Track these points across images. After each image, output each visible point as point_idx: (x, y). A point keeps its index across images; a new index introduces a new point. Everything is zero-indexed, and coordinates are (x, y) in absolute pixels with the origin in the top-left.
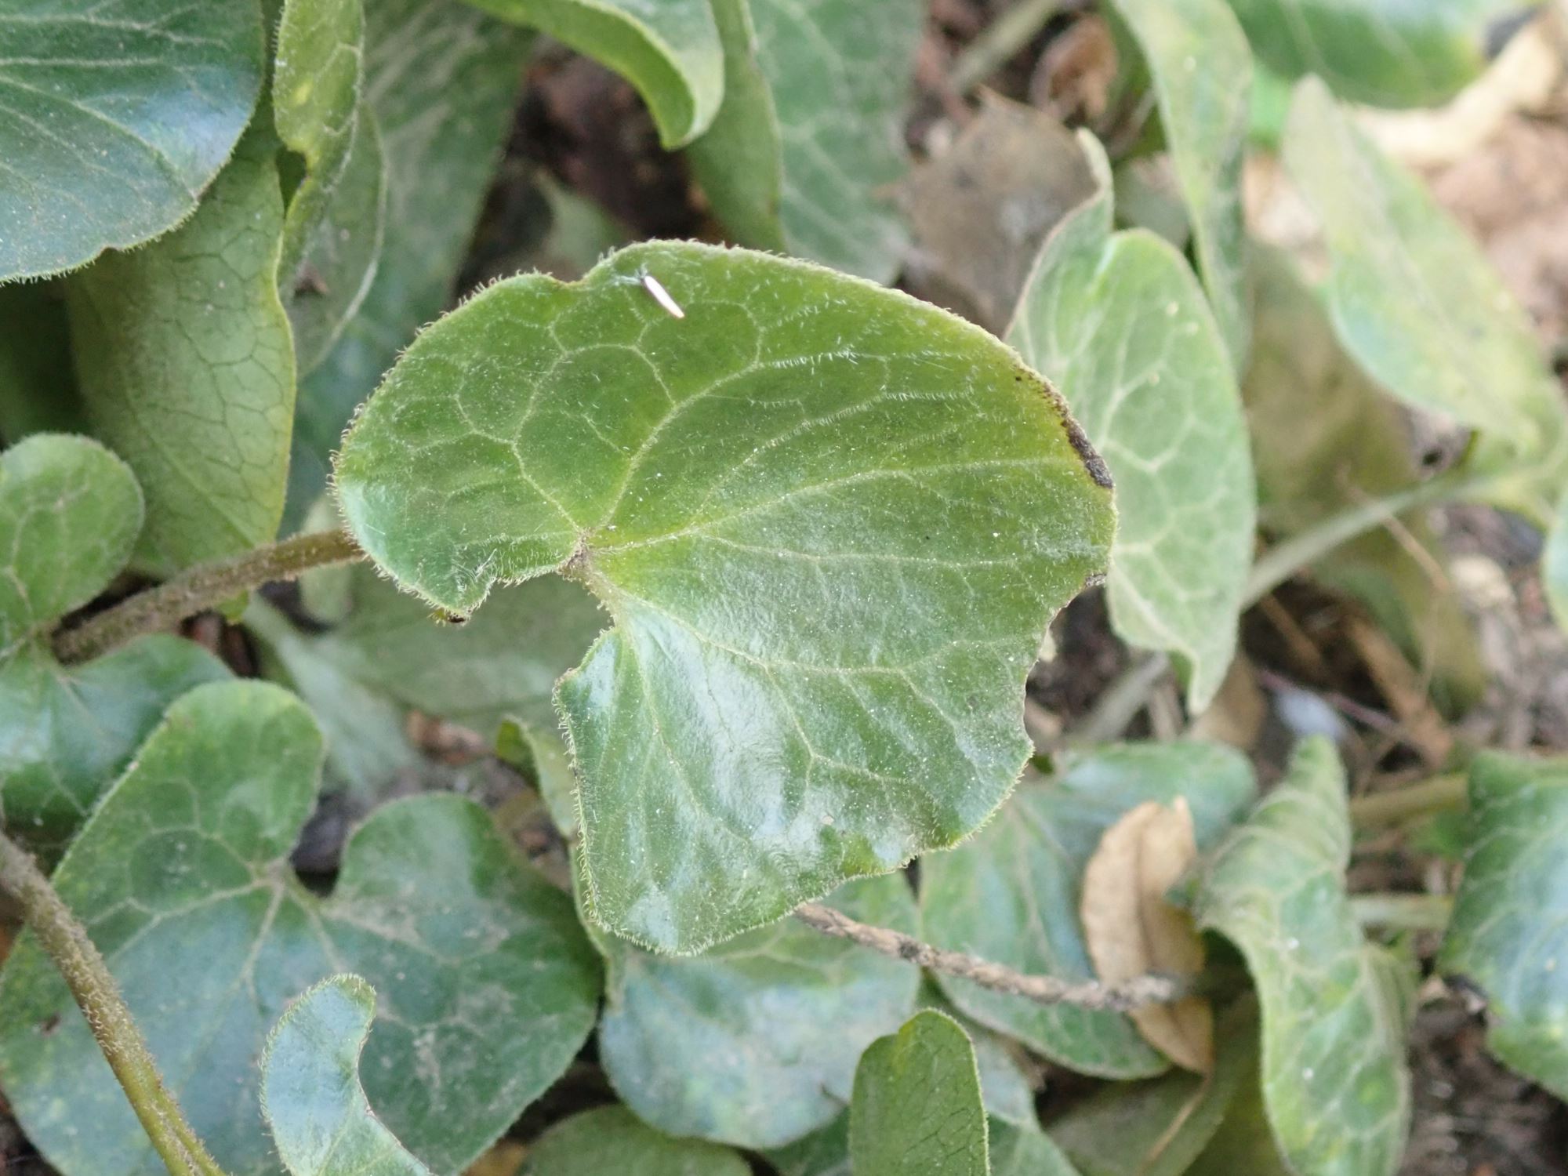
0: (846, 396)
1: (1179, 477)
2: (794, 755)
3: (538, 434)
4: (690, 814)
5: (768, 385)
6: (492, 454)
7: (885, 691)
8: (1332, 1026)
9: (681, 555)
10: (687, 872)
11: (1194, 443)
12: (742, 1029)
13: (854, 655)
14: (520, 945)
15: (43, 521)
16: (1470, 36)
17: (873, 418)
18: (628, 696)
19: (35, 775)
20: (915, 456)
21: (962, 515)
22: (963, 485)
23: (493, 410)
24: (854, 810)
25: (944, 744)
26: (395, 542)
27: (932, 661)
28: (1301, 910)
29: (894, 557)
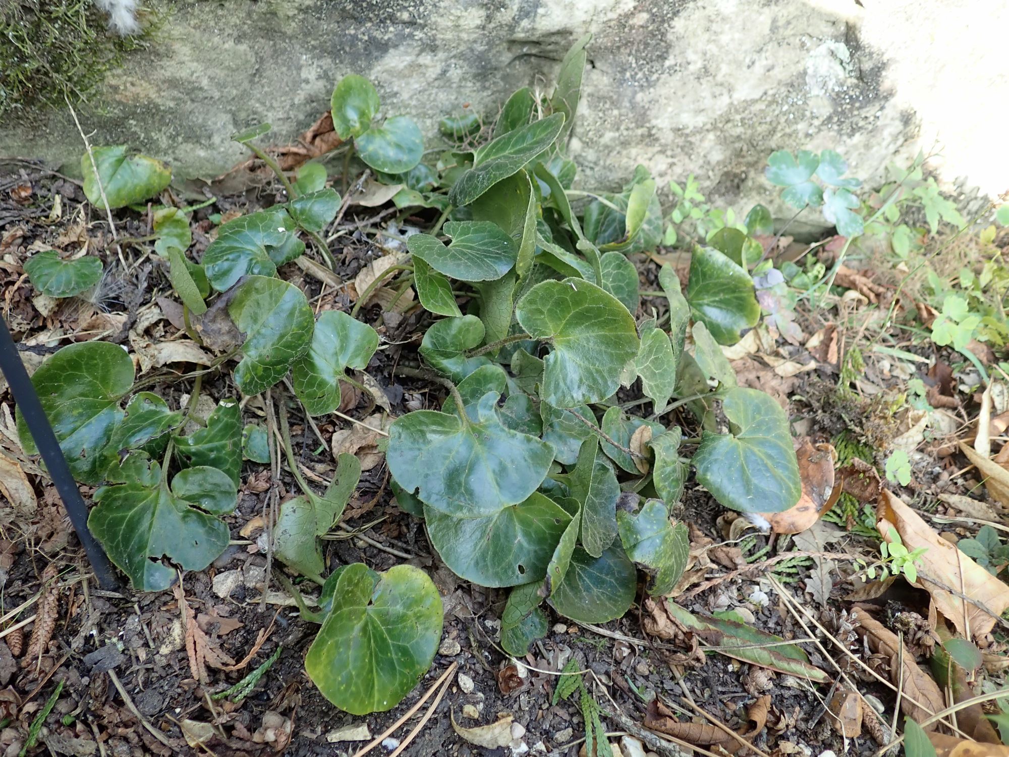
0: (600, 316)
1: (661, 375)
2: (581, 380)
3: (550, 311)
4: (562, 384)
5: (588, 310)
6: (542, 313)
7: (598, 371)
8: (668, 469)
9: (569, 341)
10: (560, 394)
11: (665, 370)
12: (566, 444)
13: (594, 365)
14: (531, 421)
15: (468, 330)
16: (738, 332)
17: (604, 322)
18: (555, 362)
19: (458, 373)
20: (610, 330)
21: (616, 343)
22: (617, 337)
23: (544, 305)
24: (589, 391)
25: (606, 382)
26: (523, 322)
27: (606, 368)
28: (667, 449)
29: (603, 348)
